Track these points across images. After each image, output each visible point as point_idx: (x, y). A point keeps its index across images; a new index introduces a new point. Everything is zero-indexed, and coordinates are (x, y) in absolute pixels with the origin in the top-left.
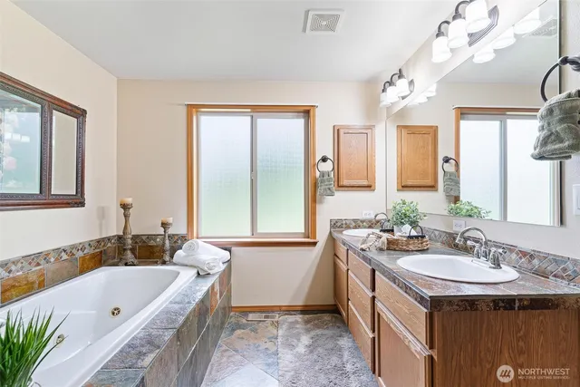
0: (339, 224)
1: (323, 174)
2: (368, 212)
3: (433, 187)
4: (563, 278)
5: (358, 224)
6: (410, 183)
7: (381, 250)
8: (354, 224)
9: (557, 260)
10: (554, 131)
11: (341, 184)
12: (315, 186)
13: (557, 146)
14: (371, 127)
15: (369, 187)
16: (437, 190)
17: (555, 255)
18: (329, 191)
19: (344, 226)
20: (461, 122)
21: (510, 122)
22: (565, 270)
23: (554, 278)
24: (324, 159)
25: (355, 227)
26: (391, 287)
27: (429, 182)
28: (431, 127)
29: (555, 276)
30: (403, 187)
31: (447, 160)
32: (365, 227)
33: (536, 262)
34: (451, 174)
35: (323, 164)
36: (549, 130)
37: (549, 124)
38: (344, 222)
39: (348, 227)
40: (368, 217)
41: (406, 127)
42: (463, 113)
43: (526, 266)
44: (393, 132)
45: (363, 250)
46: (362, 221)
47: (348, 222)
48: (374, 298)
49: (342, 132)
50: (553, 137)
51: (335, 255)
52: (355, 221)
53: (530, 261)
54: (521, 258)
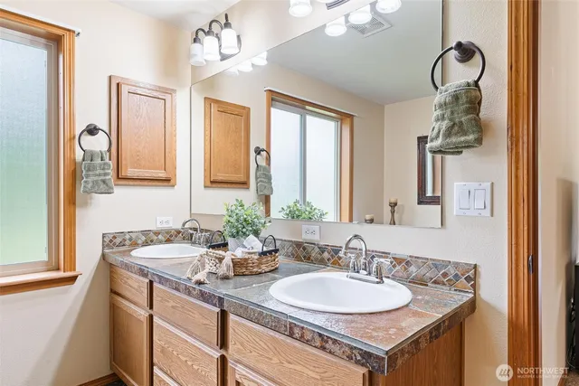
0: (118, 241)
1: (89, 156)
2: (165, 219)
3: (244, 184)
4: (444, 284)
5: (149, 238)
6: (220, 178)
7: (225, 278)
8: (144, 238)
9: (437, 265)
10: (457, 120)
11: (123, 174)
12: (74, 176)
13: (462, 139)
14: (171, 92)
15: (167, 181)
16: (248, 188)
17: (434, 260)
18: (102, 186)
19: (128, 242)
20: (272, 109)
21: (309, 118)
22: (445, 275)
23: (434, 285)
24: (92, 131)
25: (146, 244)
26: (273, 338)
27: (241, 178)
28: (244, 108)
29: (435, 282)
30: (212, 182)
31: (258, 151)
32: (161, 242)
33: (413, 269)
34: (264, 169)
35: (90, 137)
36: (451, 120)
37: (452, 113)
38: (127, 237)
39: (135, 245)
40: (165, 226)
41: (217, 102)
42: (275, 98)
43: (401, 274)
44: (199, 105)
45: (200, 283)
46: (157, 233)
47: (134, 236)
48: (223, 360)
49: (124, 89)
50: (456, 128)
51: (114, 292)
52: (145, 233)
53: (406, 269)
54: (394, 266)
